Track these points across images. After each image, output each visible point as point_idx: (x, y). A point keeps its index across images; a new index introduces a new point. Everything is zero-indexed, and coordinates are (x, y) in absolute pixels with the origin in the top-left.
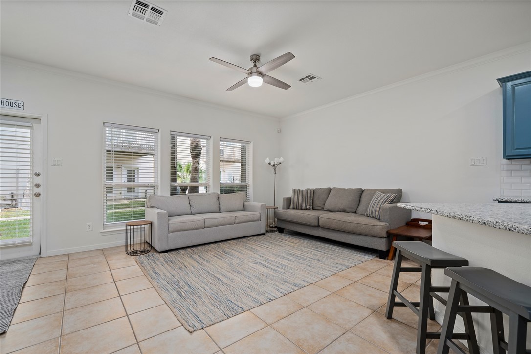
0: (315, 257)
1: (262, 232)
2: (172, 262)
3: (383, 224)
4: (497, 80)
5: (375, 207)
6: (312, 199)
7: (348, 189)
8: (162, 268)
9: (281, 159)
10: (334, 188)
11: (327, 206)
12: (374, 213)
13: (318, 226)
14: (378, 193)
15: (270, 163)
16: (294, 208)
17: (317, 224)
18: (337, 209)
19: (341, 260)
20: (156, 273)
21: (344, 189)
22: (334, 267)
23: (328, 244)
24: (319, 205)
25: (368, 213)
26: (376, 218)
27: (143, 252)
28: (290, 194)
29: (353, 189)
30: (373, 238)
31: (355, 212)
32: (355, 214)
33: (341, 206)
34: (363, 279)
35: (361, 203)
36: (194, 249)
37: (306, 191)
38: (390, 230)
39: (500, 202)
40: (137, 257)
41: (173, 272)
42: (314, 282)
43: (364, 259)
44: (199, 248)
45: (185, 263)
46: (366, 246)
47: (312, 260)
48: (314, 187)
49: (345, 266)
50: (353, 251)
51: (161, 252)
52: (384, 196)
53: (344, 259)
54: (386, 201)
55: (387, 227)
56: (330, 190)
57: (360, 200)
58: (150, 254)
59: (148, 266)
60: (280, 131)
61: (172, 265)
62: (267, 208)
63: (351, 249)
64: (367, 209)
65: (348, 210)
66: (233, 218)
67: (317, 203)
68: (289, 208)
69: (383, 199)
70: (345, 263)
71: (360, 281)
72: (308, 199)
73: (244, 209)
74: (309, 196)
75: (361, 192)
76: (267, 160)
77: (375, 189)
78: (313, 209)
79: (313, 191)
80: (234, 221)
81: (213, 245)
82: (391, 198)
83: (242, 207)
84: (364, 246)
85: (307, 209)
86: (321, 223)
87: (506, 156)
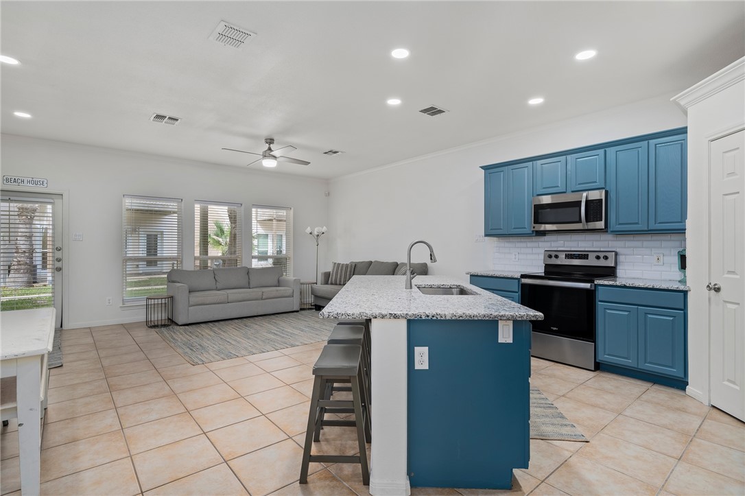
1: (295, 309)
2: (190, 332)
4: (482, 167)
6: (352, 273)
8: (181, 336)
9: (324, 229)
10: (376, 261)
14: (404, 268)
15: (311, 233)
16: (332, 284)
20: (174, 339)
27: (164, 326)
28: (329, 269)
36: (216, 324)
37: (347, 265)
39: (471, 276)
40: (157, 330)
41: (189, 338)
44: (221, 323)
45: (203, 333)
48: (356, 261)
51: (181, 325)
56: (370, 263)
58: (171, 327)
59: (168, 335)
60: (328, 194)
61: (190, 334)
62: (302, 284)
66: (260, 293)
68: (326, 283)
72: (348, 273)
73: (279, 284)
74: (349, 270)
75: (395, 266)
76: (309, 230)
79: (353, 265)
80: (261, 297)
81: (236, 321)
83: (276, 283)
87: (486, 235)
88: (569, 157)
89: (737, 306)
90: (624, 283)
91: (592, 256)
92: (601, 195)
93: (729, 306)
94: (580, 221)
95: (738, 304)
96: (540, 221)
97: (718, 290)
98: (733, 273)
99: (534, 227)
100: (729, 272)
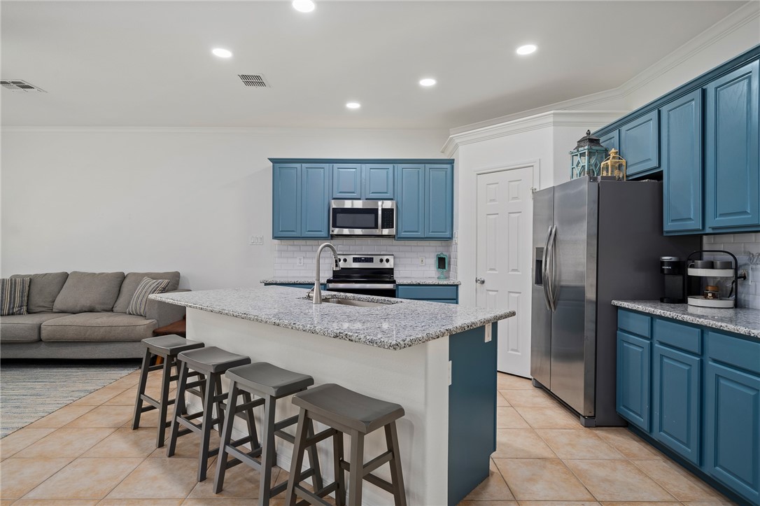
0: (31, 392)
3: (148, 322)
4: (271, 160)
5: (139, 300)
6: (26, 294)
7: (100, 274)
10: (75, 273)
11: (58, 304)
12: (138, 308)
13: (40, 340)
14: (146, 279)
17: (35, 337)
18: (78, 309)
19: (81, 385)
21: (94, 274)
22: (67, 397)
23: (60, 367)
24: (42, 304)
25: (130, 309)
26: (141, 316)
29: (107, 275)
30: (134, 343)
31: (112, 310)
32: (109, 313)
33: (85, 301)
34: (112, 401)
35: (120, 296)
37: (13, 281)
38: (159, 328)
39: (266, 284)
42: (27, 424)
43: (120, 375)
46: (124, 357)
47: (24, 397)
48: (32, 273)
49: (85, 391)
50: (105, 369)
52: (154, 283)
53: (87, 383)
54: (155, 290)
55: (155, 324)
56: (66, 276)
57: (120, 290)
63: (101, 367)
64: (129, 303)
65: (98, 307)
67: (37, 300)
69: (152, 287)
70: (86, 388)
71: (106, 404)
72: (18, 294)
74: (18, 288)
75: (122, 278)
77: (143, 274)
78: (29, 312)
79: (27, 280)
82: (163, 286)
84: (122, 357)
85: (13, 314)
86: (44, 335)
87: (275, 238)
88: (363, 166)
89: (496, 293)
90: (418, 282)
91: (377, 259)
92: (392, 205)
93: (490, 293)
94: (376, 227)
95: (497, 291)
96: (337, 225)
97: (483, 282)
98: (494, 269)
99: (333, 231)
100: (491, 269)
